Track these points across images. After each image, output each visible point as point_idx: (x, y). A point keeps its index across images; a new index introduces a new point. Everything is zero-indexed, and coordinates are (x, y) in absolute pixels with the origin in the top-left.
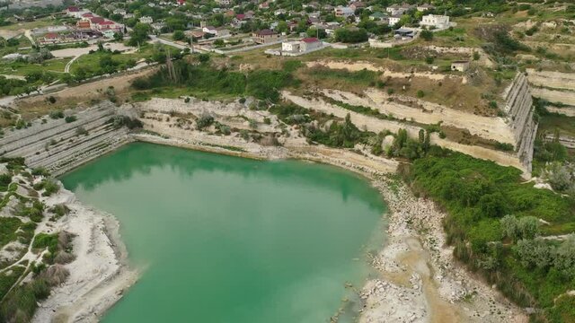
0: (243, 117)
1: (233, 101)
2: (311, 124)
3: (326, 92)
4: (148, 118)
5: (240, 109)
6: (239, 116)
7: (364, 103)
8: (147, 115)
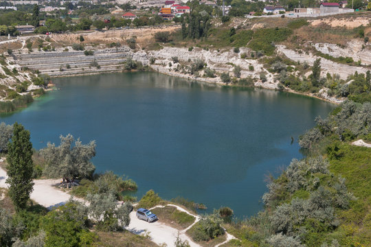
0: (232, 64)
1: (228, 50)
2: (292, 73)
3: (317, 46)
4: (157, 64)
5: (232, 57)
6: (229, 64)
7: (345, 53)
8: (157, 62)
